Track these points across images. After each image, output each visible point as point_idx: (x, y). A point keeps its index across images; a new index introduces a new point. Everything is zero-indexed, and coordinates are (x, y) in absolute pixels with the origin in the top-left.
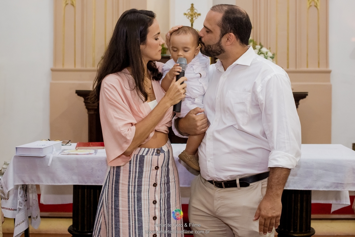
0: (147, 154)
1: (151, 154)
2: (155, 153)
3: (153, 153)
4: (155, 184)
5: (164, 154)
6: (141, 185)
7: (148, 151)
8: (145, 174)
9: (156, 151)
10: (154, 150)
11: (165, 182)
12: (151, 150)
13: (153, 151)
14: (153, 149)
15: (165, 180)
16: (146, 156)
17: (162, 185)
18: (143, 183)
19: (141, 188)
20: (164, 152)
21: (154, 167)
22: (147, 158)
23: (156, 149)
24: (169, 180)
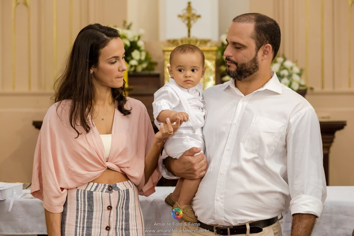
0: (95, 190)
1: (101, 190)
2: (105, 190)
3: (103, 189)
4: (107, 227)
5: (119, 192)
6: (91, 227)
7: (97, 187)
8: (96, 215)
9: (107, 187)
10: (105, 185)
11: (122, 227)
12: (101, 186)
13: (103, 187)
14: (103, 185)
15: (122, 225)
16: (94, 193)
17: (118, 230)
18: (93, 225)
19: (91, 231)
20: (118, 189)
21: (105, 207)
22: (97, 195)
23: (107, 185)
24: (129, 226)
